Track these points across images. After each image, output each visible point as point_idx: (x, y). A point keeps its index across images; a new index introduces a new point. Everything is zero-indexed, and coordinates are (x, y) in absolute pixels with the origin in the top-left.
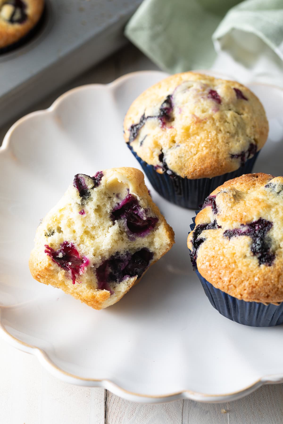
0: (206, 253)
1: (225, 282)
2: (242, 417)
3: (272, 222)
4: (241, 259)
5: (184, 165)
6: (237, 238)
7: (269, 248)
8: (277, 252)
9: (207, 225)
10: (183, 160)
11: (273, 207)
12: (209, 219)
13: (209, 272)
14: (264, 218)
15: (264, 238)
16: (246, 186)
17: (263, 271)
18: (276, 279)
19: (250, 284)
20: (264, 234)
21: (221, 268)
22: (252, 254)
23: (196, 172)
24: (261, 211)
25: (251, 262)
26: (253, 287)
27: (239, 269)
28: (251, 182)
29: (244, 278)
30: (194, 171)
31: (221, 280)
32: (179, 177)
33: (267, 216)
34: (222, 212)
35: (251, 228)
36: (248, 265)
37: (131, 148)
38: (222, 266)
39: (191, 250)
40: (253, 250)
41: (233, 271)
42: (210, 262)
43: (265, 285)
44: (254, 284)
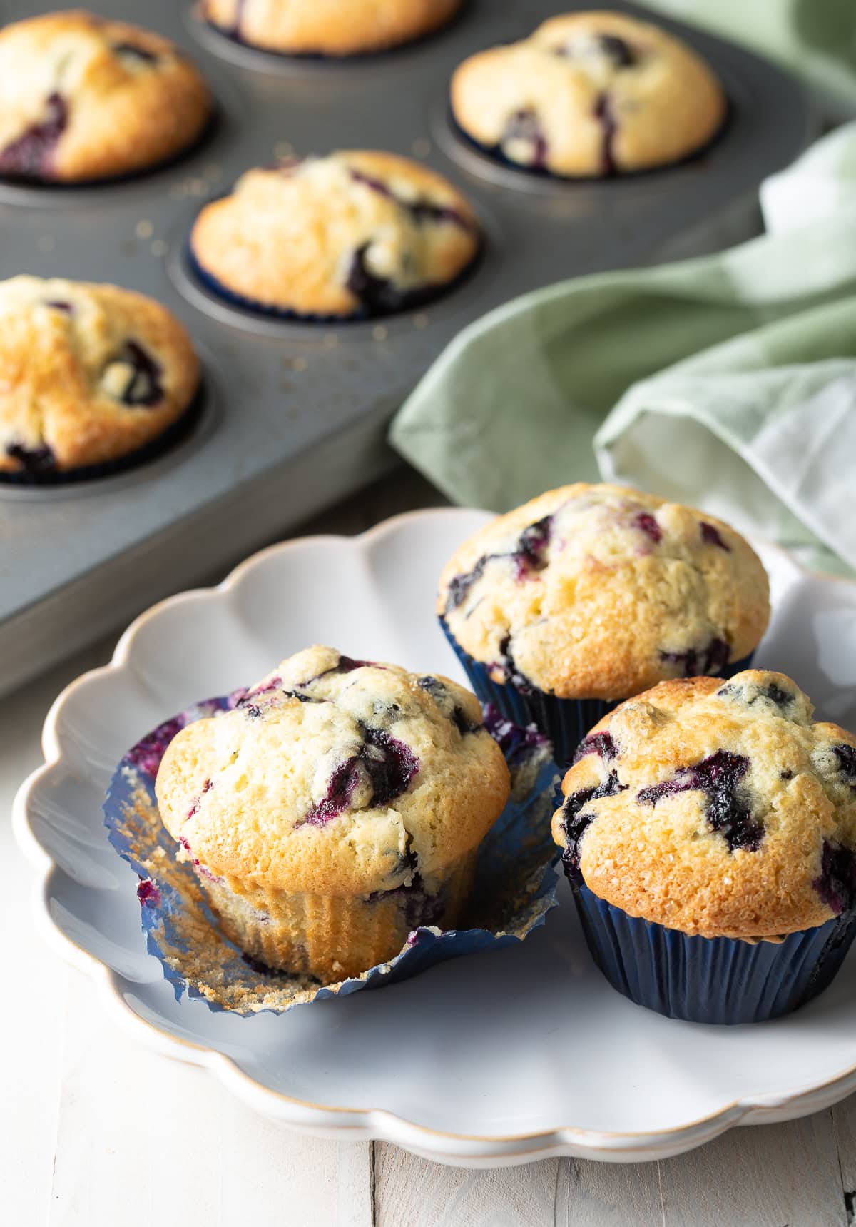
0: (602, 842)
1: (656, 897)
2: (696, 1215)
3: (749, 758)
4: (686, 842)
5: (551, 662)
6: (673, 799)
7: (749, 812)
8: (766, 819)
9: (593, 790)
10: (549, 649)
11: (746, 726)
12: (596, 777)
13: (615, 881)
14: (728, 748)
15: (735, 790)
16: (672, 701)
17: (740, 862)
18: (773, 879)
19: (713, 893)
20: (732, 783)
21: (643, 867)
22: (711, 828)
23: (575, 680)
24: (720, 736)
25: (709, 846)
26: (722, 899)
27: (686, 863)
28: (683, 692)
29: (698, 882)
30: (570, 678)
31: (647, 894)
32: (536, 691)
33: (736, 745)
34: (629, 752)
35: (701, 776)
36: (704, 854)
37: (445, 626)
38: (645, 863)
39: (564, 847)
40: (711, 819)
41: (671, 870)
42: (614, 859)
43: (749, 893)
44: (723, 893)
